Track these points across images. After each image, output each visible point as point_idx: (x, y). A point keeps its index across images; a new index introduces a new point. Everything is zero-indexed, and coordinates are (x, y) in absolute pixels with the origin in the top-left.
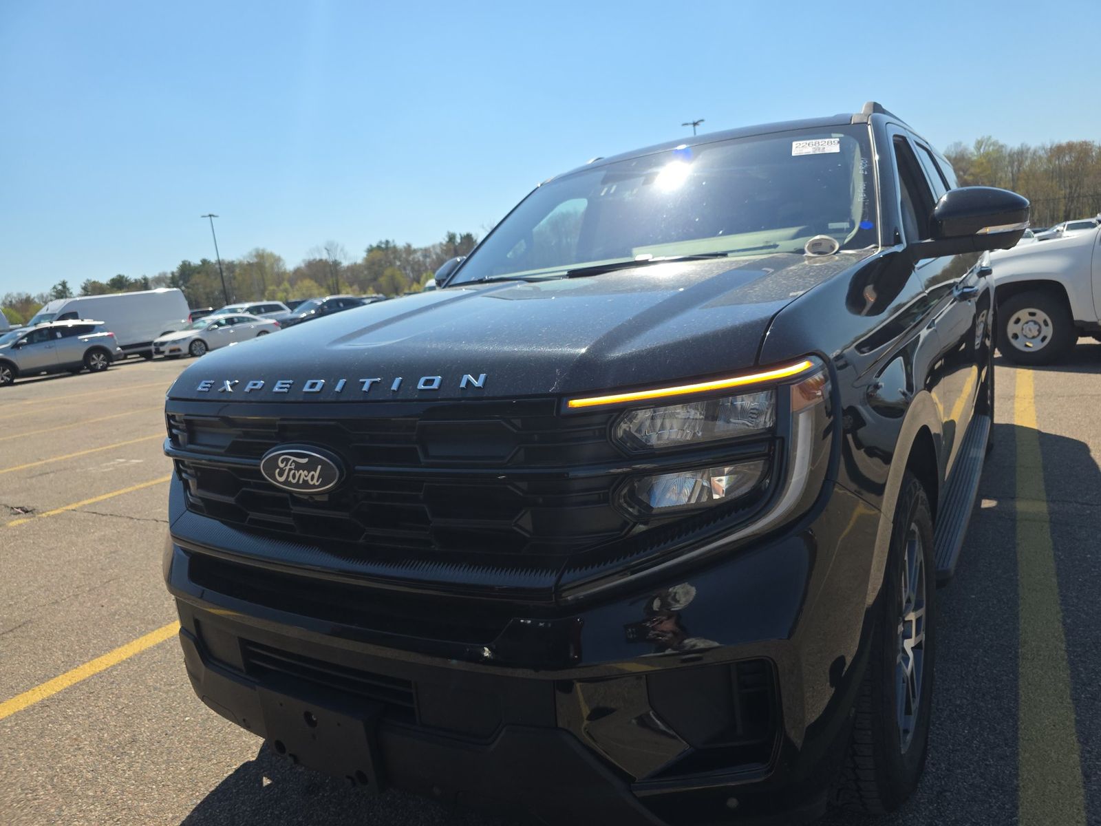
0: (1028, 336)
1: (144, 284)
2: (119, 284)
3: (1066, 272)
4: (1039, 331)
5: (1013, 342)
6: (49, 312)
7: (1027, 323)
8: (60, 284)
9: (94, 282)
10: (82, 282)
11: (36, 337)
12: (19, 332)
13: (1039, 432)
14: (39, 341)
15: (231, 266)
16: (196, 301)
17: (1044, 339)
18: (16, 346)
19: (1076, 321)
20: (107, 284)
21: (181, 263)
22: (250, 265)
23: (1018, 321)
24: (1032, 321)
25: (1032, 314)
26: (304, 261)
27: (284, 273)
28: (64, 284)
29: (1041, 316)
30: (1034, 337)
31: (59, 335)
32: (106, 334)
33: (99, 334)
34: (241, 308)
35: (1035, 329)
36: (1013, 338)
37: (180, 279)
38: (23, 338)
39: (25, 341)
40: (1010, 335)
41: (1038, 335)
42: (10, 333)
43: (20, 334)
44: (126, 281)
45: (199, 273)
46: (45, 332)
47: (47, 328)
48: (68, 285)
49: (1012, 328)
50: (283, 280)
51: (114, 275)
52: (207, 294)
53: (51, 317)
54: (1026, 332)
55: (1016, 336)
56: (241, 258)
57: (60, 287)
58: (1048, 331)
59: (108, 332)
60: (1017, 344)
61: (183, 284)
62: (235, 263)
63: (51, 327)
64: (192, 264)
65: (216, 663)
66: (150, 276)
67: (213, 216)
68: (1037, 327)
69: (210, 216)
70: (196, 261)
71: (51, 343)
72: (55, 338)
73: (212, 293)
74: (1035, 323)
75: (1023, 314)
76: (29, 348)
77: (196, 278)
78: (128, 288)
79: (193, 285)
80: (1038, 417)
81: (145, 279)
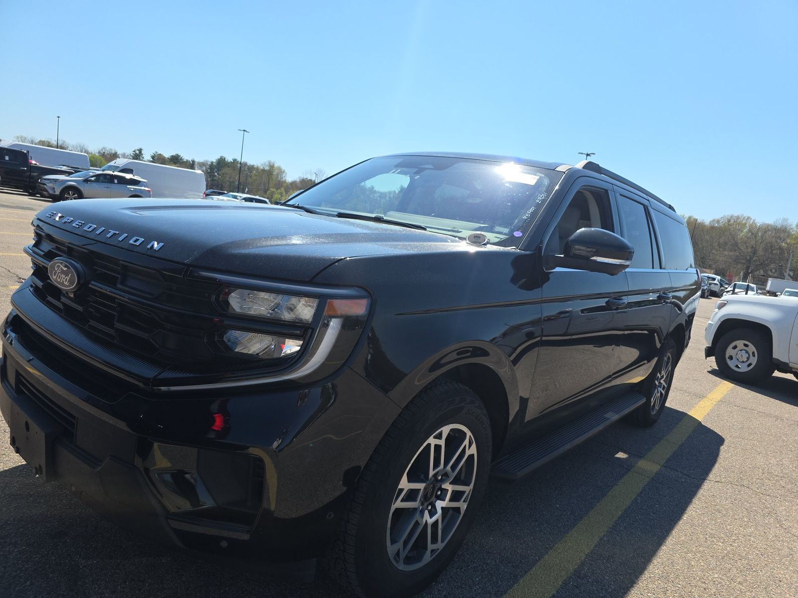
0: (740, 360)
1: (191, 165)
2: (176, 160)
3: (776, 322)
4: (748, 359)
5: (728, 361)
6: (115, 165)
7: (741, 350)
8: (138, 150)
9: (160, 154)
10: (152, 153)
11: (101, 178)
12: (91, 172)
13: (700, 423)
14: (103, 182)
15: (251, 168)
16: (221, 185)
17: (749, 365)
18: (86, 181)
19: (774, 358)
20: (168, 158)
21: (219, 158)
22: (263, 170)
23: (735, 347)
24: (745, 350)
25: (746, 345)
26: (300, 177)
27: (285, 182)
28: (140, 150)
29: (752, 348)
30: (743, 362)
31: (116, 181)
32: (147, 189)
33: (143, 188)
34: (240, 197)
35: (745, 356)
36: (729, 358)
37: (216, 168)
38: (92, 177)
39: (93, 179)
40: (727, 356)
41: (747, 361)
42: (86, 171)
43: (91, 174)
44: (181, 159)
45: (229, 167)
46: (108, 177)
47: (109, 175)
48: (143, 152)
49: (730, 351)
50: (282, 186)
51: (174, 154)
52: (231, 182)
53: (115, 168)
54: (739, 356)
55: (731, 358)
56: (259, 165)
57: (138, 152)
58: (754, 361)
59: (148, 188)
60: (731, 364)
61: (216, 172)
62: (255, 167)
63: (112, 175)
64: (226, 160)
65: (7, 384)
66: (197, 160)
67: (246, 131)
68: (747, 355)
69: (244, 130)
70: (229, 159)
71: (109, 185)
72: (113, 182)
73: (234, 182)
74: (747, 352)
75: (740, 343)
76: (94, 184)
77: (226, 170)
78: (181, 164)
79: (223, 174)
80: (708, 414)
81: (193, 161)
